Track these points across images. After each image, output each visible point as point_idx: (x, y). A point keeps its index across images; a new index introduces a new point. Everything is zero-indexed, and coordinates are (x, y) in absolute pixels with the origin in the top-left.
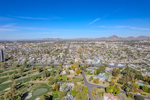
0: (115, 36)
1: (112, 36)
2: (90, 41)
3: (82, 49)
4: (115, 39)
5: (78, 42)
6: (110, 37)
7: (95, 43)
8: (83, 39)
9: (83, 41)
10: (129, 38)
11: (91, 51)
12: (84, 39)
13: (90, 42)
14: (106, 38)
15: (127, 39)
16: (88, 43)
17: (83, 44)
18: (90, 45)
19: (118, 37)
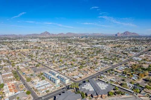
0: (47, 33)
1: (44, 33)
2: (20, 38)
3: (13, 53)
4: (48, 36)
5: (2, 40)
6: (42, 33)
7: (27, 41)
8: (9, 35)
9: (9, 39)
10: (60, 34)
11: (30, 56)
12: (11, 35)
13: (21, 40)
14: (38, 34)
15: (59, 36)
16: (18, 42)
17: (11, 42)
18: (23, 45)
19: (50, 34)
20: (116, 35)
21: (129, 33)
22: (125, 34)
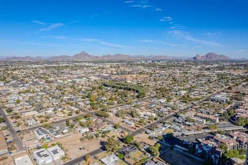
0: (85, 54)
1: (80, 54)
20: (195, 58)
21: (214, 55)
22: (209, 56)
